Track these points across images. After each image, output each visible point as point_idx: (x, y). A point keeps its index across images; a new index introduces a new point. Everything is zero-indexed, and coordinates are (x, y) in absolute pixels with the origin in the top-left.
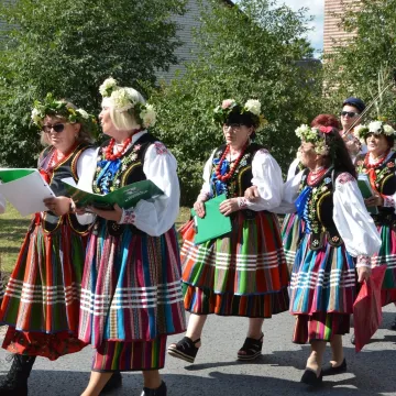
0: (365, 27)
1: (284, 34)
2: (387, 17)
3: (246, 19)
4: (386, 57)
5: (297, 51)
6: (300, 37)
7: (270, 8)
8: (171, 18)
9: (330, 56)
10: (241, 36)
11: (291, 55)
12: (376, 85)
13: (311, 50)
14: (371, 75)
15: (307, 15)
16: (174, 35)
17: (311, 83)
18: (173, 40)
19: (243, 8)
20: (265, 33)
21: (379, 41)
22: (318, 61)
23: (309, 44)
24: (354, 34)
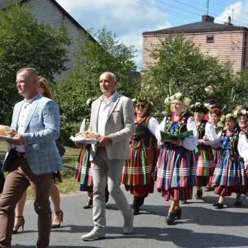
0: (163, 57)
1: (122, 58)
2: (174, 53)
3: (102, 50)
4: (173, 73)
5: (129, 68)
6: (130, 60)
7: (115, 45)
8: (63, 46)
9: (146, 71)
10: (99, 58)
11: (125, 69)
12: (168, 87)
13: (136, 67)
14: (166, 82)
15: (134, 49)
16: (64, 55)
17: (135, 84)
18: (63, 58)
19: (101, 44)
20: (112, 57)
21: (170, 65)
22: (139, 73)
23: (134, 64)
24: (158, 60)
